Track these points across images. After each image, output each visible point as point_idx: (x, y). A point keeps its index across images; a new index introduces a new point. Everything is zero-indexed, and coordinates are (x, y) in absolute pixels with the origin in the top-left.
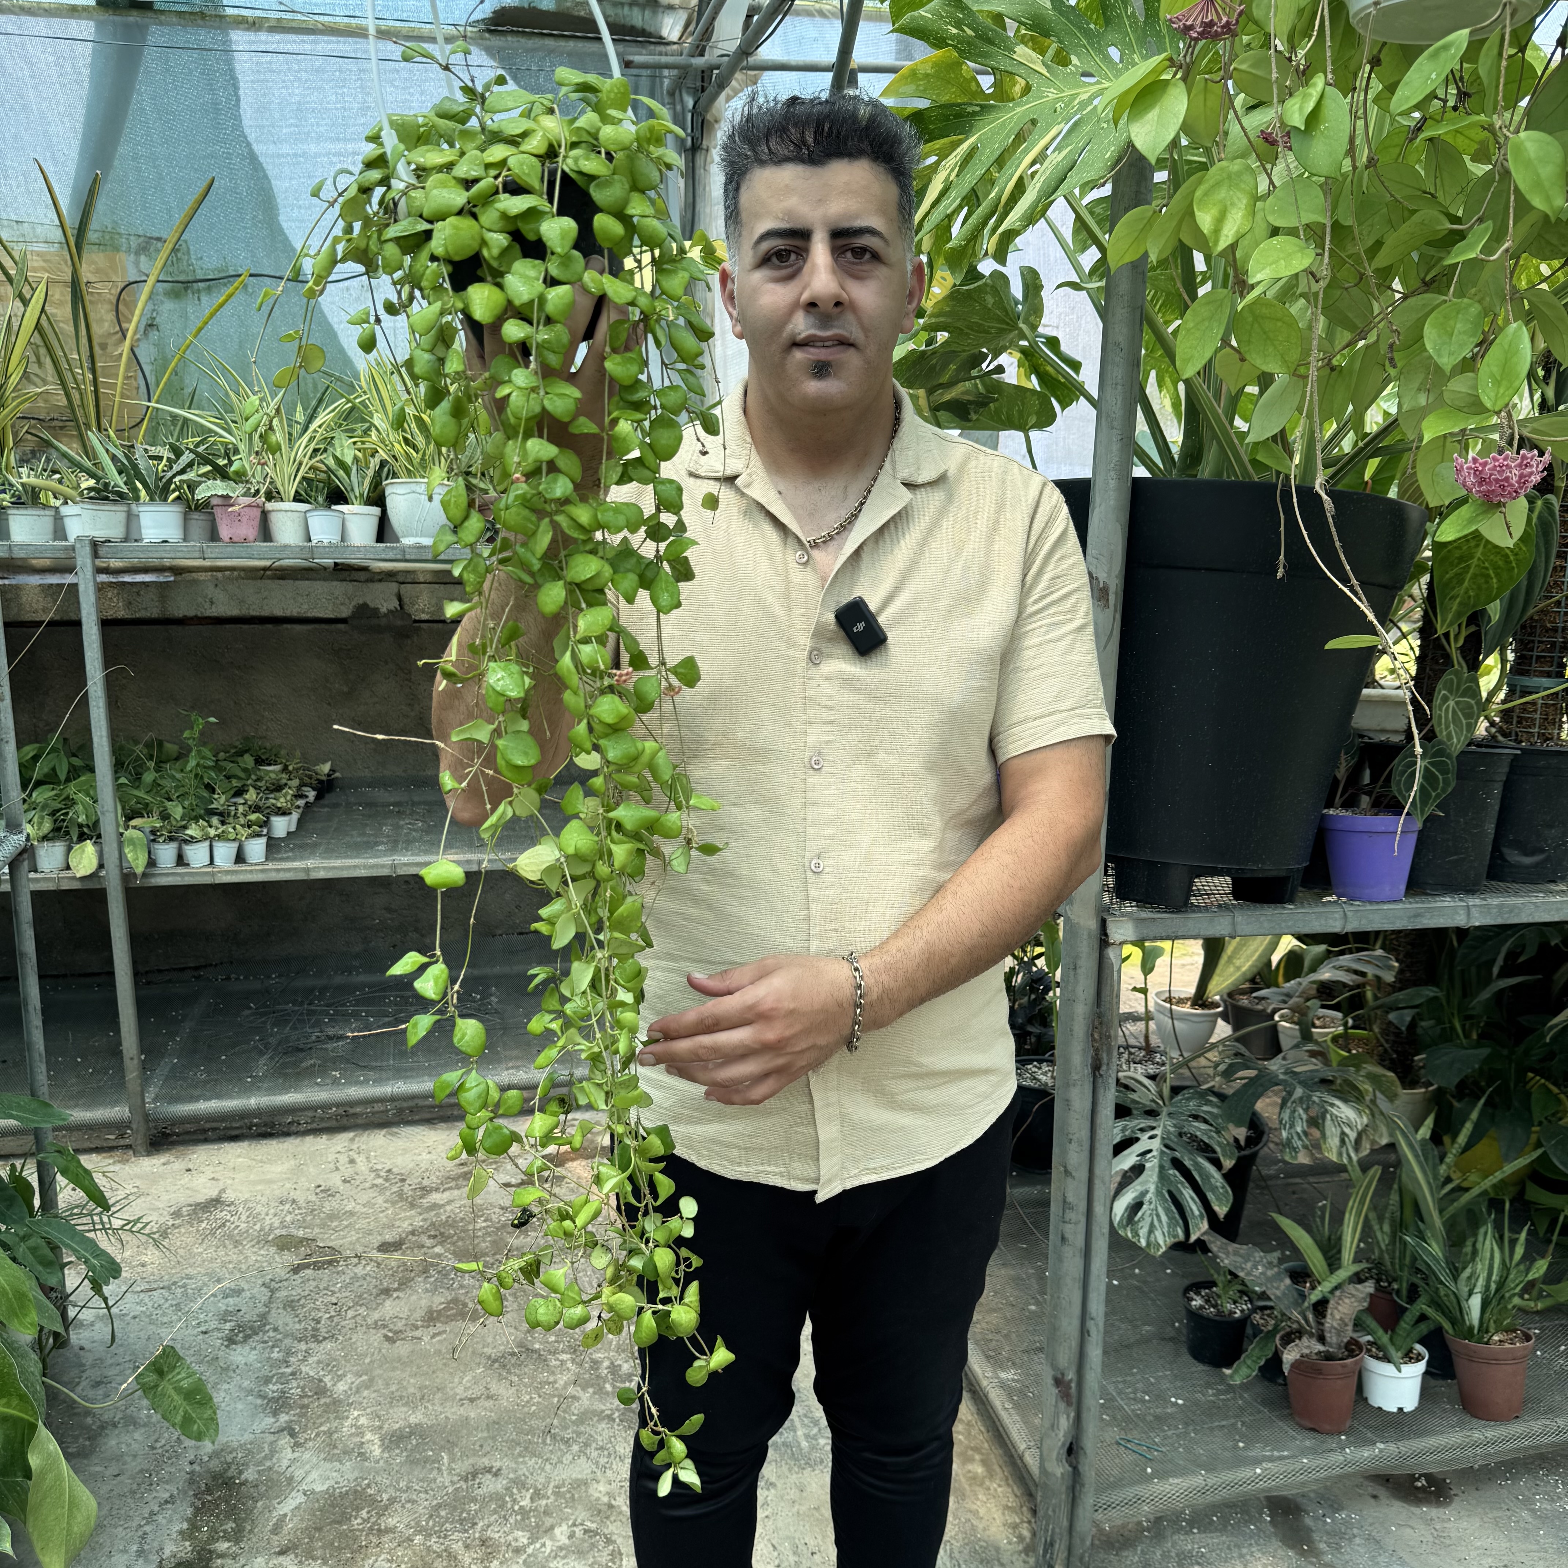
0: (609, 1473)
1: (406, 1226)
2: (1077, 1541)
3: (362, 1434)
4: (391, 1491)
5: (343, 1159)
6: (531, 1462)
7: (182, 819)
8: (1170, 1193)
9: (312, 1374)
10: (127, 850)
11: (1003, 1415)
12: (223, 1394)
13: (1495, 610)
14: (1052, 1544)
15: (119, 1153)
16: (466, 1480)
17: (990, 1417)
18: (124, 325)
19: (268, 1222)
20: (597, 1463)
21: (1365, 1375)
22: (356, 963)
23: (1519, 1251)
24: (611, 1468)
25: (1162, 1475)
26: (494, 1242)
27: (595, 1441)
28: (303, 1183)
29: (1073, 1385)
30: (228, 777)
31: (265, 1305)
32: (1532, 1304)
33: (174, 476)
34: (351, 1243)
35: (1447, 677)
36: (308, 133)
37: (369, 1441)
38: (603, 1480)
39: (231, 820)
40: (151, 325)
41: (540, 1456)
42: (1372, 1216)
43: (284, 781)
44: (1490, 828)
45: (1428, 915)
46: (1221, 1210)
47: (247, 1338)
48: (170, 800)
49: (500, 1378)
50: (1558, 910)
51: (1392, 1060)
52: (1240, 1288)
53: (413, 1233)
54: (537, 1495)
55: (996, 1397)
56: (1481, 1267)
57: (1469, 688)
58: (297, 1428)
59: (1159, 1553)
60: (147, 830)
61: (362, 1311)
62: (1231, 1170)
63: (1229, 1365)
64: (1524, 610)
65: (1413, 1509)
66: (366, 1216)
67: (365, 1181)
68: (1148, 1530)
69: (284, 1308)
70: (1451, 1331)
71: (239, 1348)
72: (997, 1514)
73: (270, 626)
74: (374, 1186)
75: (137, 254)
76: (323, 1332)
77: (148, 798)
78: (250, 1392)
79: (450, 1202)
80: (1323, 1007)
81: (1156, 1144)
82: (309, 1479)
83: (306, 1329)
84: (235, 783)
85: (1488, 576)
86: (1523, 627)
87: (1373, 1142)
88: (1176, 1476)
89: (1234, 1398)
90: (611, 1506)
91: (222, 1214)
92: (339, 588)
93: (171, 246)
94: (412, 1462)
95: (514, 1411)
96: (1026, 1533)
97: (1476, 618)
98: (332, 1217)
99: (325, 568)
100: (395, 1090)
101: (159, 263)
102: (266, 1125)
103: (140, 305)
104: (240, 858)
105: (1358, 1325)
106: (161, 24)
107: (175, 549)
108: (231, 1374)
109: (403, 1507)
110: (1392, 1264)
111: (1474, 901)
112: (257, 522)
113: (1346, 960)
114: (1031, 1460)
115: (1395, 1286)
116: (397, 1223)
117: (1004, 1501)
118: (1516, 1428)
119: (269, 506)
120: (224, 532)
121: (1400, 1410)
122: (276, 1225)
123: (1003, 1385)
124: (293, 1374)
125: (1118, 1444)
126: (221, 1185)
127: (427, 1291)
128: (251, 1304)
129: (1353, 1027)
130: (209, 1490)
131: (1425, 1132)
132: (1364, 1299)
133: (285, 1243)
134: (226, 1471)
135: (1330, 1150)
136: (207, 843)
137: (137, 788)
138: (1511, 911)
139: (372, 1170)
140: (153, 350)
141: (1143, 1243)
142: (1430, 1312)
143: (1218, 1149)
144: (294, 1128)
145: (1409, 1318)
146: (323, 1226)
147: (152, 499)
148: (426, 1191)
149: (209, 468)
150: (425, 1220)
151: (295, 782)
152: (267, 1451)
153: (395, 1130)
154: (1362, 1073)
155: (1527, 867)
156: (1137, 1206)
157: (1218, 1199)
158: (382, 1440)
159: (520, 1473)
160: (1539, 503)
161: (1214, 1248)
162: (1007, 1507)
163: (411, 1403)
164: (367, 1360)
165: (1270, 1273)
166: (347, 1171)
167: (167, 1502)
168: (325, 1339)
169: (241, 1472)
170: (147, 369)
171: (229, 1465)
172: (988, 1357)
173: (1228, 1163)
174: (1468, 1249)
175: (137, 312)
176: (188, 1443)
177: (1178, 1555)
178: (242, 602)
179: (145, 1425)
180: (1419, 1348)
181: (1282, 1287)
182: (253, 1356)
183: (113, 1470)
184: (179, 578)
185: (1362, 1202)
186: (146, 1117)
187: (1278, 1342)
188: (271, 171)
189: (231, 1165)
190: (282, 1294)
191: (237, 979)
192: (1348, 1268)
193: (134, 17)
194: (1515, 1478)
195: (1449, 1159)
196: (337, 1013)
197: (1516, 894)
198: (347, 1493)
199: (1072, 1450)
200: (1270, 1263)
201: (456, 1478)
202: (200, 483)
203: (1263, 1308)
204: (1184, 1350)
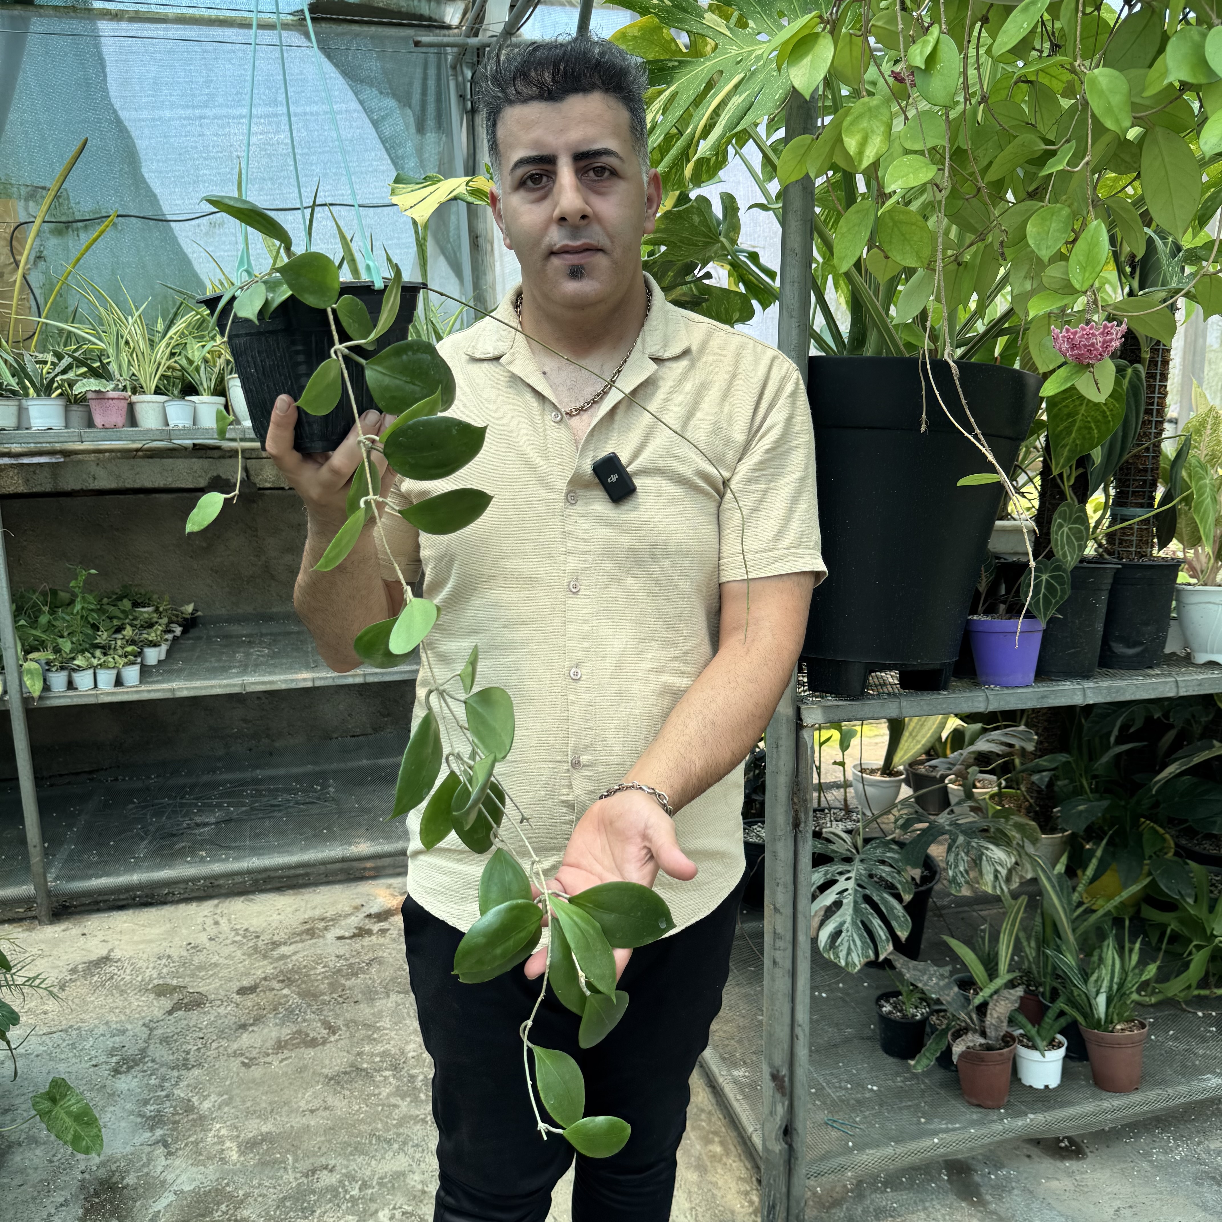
0: (423, 1165)
1: (260, 973)
2: (793, 1203)
3: (223, 1143)
4: (246, 1188)
5: (209, 921)
6: (360, 1160)
7: (71, 651)
8: (863, 922)
9: (182, 1095)
10: (25, 679)
11: (736, 1105)
12: (109, 1115)
13: (1097, 455)
14: (774, 1207)
15: (27, 923)
16: (307, 1176)
17: (726, 1108)
18: (18, 258)
19: (148, 974)
20: (413, 1157)
21: (1018, 1060)
22: (219, 764)
23: (1135, 958)
24: (424, 1161)
25: (861, 1147)
26: (330, 984)
27: (412, 1140)
28: (177, 941)
29: (786, 1079)
30: (111, 618)
31: (145, 1042)
32: (1147, 999)
33: (56, 376)
34: (216, 989)
35: (1061, 508)
36: (163, 102)
37: (228, 1148)
38: (418, 1171)
39: (111, 652)
40: (39, 257)
41: (367, 1154)
42: (1022, 935)
43: (155, 620)
44: (1100, 627)
45: (1053, 696)
46: (903, 935)
47: (130, 1068)
48: (62, 637)
49: (335, 1093)
50: (1154, 689)
51: (1036, 812)
52: (920, 995)
53: (265, 979)
54: (364, 1186)
55: (729, 1090)
56: (1105, 972)
57: (1079, 517)
58: (170, 1140)
59: (860, 1210)
60: (43, 662)
61: (224, 1043)
62: (910, 903)
63: (913, 1058)
64: (1121, 455)
65: (1059, 1164)
66: (228, 966)
67: (227, 938)
68: (852, 1191)
69: (161, 1043)
70: (1083, 1023)
71: (123, 1077)
72: (733, 1185)
73: (142, 496)
74: (234, 942)
75: (26, 200)
76: (192, 1061)
77: (44, 637)
78: (132, 1113)
79: (295, 953)
80: (981, 772)
81: (851, 885)
82: (179, 1181)
83: (178, 1060)
84: (116, 622)
85: (1091, 428)
86: (1121, 469)
87: (1021, 877)
88: (871, 1148)
89: (918, 1084)
90: (424, 1192)
91: (111, 969)
92: (197, 464)
93: (53, 193)
94: (263, 1164)
95: (346, 1118)
96: (756, 1199)
97: (1084, 461)
98: (200, 968)
99: (186, 449)
100: (250, 865)
101: (44, 208)
102: (147, 896)
103: (30, 241)
104: (119, 682)
105: (1011, 1021)
106: (41, 16)
107: (58, 435)
108: (117, 1098)
109: (256, 1200)
110: (1039, 972)
111: (1089, 684)
112: (124, 411)
113: (996, 735)
114: (757, 1140)
115: (1041, 989)
116: (253, 972)
117: (738, 1173)
118: (1136, 1098)
119: (134, 398)
120: (98, 420)
121: (1047, 1087)
122: (155, 976)
123: (735, 1081)
124: (167, 1096)
125: (827, 1124)
126: (110, 946)
127: (276, 1025)
128: (133, 1041)
129: (1005, 788)
130: (97, 1194)
131: (1060, 868)
132: (1016, 1001)
133: (161, 991)
134: (111, 1177)
135: (986, 884)
136: (91, 671)
137: (35, 628)
138: (1117, 692)
139: (232, 929)
140: (42, 277)
141: (843, 963)
142: (1067, 1009)
143: (899, 887)
144: (170, 898)
145: (1051, 1014)
146: (193, 975)
147: (38, 395)
148: (276, 945)
149: (84, 369)
150: (275, 968)
151: (165, 620)
152: (145, 1160)
153: (252, 897)
154: (1011, 823)
155: (1130, 657)
156: (837, 934)
157: (900, 926)
158: (239, 1147)
159: (351, 1168)
160: (1130, 371)
161: (898, 965)
162: (740, 1178)
163: (263, 1116)
164: (228, 1083)
165: (942, 983)
166: (212, 931)
167: (62, 1205)
168: (193, 1066)
169: (123, 1178)
170: (37, 292)
171: (113, 1173)
172: (724, 1059)
173: (907, 898)
174: (1095, 958)
175: (28, 247)
176: (80, 1156)
177: (875, 1210)
178: (119, 477)
179: (45, 1143)
180: (1060, 1037)
181: (952, 994)
182: (134, 1083)
183: (17, 1181)
184: (68, 459)
185: (1013, 925)
186: (49, 893)
187: (949, 1037)
188: (134, 133)
189: (118, 929)
190: (159, 1032)
191: (124, 780)
192: (1004, 977)
193: (18, 11)
194: (1137, 1136)
195: (1080, 888)
196: (204, 805)
197: (1122, 678)
198: (210, 1191)
199: (788, 1132)
200: (942, 975)
201: (298, 1175)
202: (77, 381)
203: (938, 1011)
204: (878, 1047)
